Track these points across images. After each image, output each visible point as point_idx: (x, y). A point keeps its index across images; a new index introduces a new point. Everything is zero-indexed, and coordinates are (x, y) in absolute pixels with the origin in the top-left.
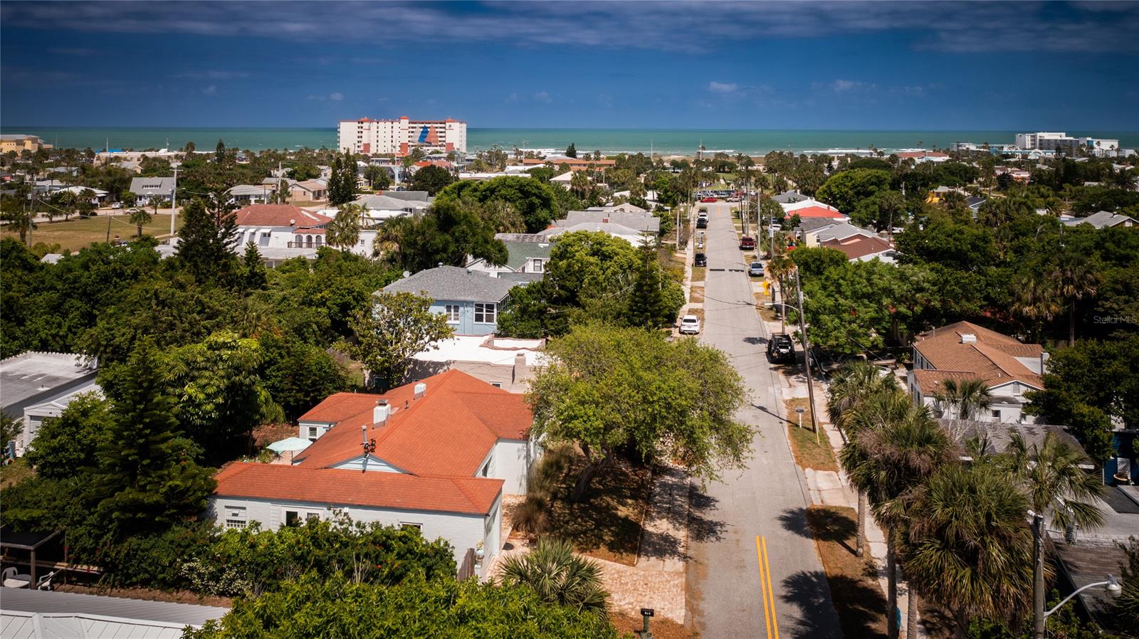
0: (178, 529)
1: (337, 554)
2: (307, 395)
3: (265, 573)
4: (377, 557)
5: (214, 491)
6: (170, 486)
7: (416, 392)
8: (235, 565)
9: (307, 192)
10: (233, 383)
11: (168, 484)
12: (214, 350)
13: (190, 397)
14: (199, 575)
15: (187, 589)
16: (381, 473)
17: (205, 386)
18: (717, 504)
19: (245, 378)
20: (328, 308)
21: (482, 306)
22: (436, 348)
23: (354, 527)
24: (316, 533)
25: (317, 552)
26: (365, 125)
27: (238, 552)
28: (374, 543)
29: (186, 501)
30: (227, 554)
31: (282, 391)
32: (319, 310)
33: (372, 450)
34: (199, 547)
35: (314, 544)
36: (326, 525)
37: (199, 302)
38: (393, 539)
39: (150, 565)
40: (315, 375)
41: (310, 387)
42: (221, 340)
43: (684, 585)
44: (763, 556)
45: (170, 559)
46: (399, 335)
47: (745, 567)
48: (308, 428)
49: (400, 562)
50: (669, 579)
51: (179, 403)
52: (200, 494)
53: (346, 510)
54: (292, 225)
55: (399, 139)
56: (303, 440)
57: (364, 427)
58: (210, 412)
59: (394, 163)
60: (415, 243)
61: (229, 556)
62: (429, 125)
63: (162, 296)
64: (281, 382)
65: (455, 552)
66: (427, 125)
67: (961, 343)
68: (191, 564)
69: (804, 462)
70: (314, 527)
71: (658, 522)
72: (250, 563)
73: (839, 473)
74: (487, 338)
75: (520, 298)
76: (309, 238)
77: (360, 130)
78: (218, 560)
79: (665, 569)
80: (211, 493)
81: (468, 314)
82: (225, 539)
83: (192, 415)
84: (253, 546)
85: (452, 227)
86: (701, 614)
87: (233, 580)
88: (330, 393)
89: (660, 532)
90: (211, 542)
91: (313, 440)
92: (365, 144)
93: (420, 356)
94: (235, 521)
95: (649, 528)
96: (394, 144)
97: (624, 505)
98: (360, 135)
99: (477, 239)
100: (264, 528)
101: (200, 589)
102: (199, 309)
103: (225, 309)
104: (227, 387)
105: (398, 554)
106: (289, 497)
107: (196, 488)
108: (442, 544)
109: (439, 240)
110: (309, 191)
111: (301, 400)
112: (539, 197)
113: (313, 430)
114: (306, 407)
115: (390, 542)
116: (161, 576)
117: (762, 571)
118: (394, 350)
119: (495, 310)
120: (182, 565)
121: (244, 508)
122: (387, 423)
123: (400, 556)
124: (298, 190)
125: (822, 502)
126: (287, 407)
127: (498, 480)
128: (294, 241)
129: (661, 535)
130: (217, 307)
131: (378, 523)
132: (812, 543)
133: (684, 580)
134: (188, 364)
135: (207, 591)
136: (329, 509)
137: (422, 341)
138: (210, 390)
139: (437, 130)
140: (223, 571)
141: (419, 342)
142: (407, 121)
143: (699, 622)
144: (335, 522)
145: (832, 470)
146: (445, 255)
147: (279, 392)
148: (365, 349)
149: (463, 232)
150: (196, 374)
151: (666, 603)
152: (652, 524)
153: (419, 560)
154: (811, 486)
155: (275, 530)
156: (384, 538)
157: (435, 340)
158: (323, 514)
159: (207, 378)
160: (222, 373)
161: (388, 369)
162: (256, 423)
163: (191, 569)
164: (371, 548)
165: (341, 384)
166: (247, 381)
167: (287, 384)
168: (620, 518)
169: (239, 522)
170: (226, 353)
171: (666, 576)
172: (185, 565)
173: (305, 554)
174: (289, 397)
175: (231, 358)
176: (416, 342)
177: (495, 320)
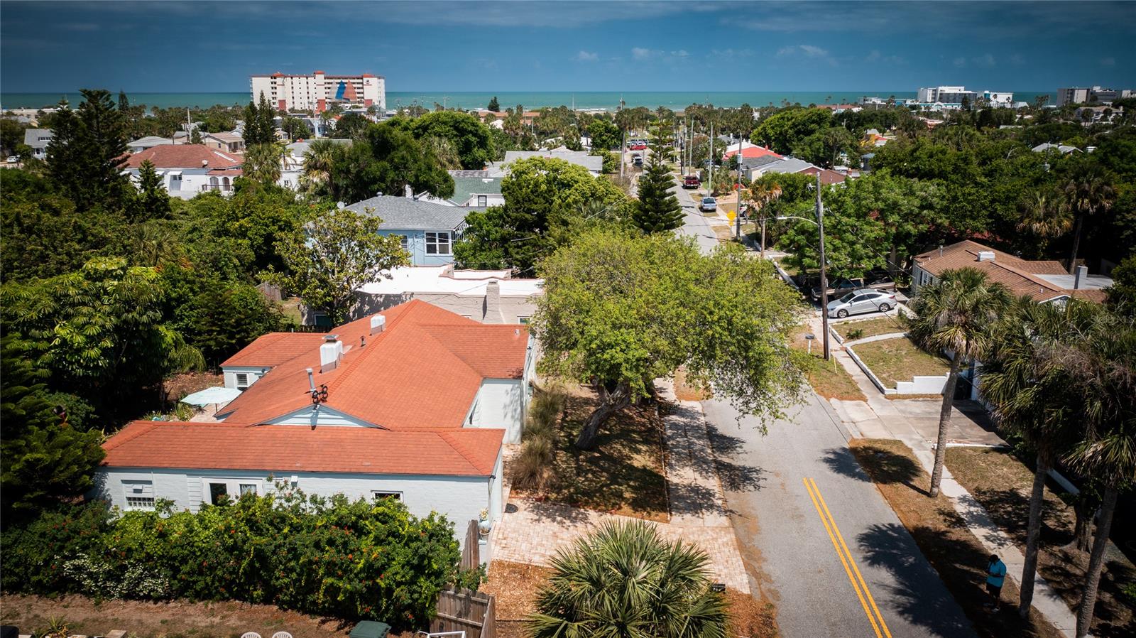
0: (50, 516)
1: (287, 541)
2: (231, 336)
3: (185, 568)
4: (345, 544)
5: (103, 461)
6: (27, 461)
7: (373, 326)
8: (140, 561)
9: (222, 145)
10: (125, 322)
11: (24, 458)
12: (95, 280)
13: (64, 341)
14: (91, 575)
15: (76, 592)
16: (338, 429)
17: (84, 325)
18: (744, 445)
19: (141, 315)
20: (250, 239)
21: (434, 235)
22: (389, 277)
23: (308, 504)
24: (254, 514)
25: (257, 539)
26: (279, 80)
27: (141, 545)
28: (339, 524)
29: (56, 479)
30: (126, 547)
31: (200, 333)
32: (239, 241)
33: (324, 400)
34: (84, 539)
35: (251, 529)
36: (267, 501)
37: (78, 228)
38: (367, 519)
39: (17, 565)
40: (240, 313)
41: (233, 327)
42: (102, 267)
43: (735, 543)
44: (820, 503)
45: (44, 556)
46: (343, 262)
47: (802, 516)
48: (235, 375)
49: (379, 549)
50: (715, 536)
51: (51, 348)
52: (75, 468)
53: (294, 478)
54: (204, 166)
55: (315, 96)
56: (229, 390)
57: (310, 370)
58: (94, 360)
59: (312, 117)
60: (348, 171)
61: (130, 550)
62: (346, 81)
63: (27, 222)
64: (196, 322)
65: (455, 529)
66: (344, 81)
67: (978, 260)
68: (77, 562)
69: (826, 392)
70: (249, 508)
71: (682, 472)
72: (161, 557)
73: (869, 402)
74: (445, 268)
75: (479, 224)
76: (226, 180)
77: (273, 85)
78: (115, 556)
79: (707, 525)
80: (98, 466)
81: (418, 246)
82: (122, 527)
83: (71, 363)
84: (163, 535)
85: (389, 153)
86: (768, 579)
87: (140, 579)
88: (260, 334)
89: (686, 482)
90: (101, 531)
91: (243, 389)
92: (280, 101)
93: (368, 288)
94: (139, 499)
95: (673, 479)
96: (310, 100)
97: (638, 452)
98: (274, 91)
99: (420, 165)
100: (178, 509)
101: (94, 592)
102: (79, 236)
103: (112, 236)
104: (117, 329)
105: (376, 538)
106: (212, 465)
107: (70, 460)
108: (437, 520)
109: (375, 167)
110: (224, 143)
111: (224, 343)
112: (475, 135)
113: (242, 378)
114: (232, 351)
115: (362, 522)
116: (35, 578)
117: (824, 520)
118: (338, 279)
119: (450, 240)
120: (63, 563)
121: (150, 482)
122: (338, 364)
123: (378, 541)
124: (210, 141)
125: (862, 435)
126: (207, 353)
127: (497, 430)
128: (209, 183)
129: (690, 485)
130: (102, 234)
131: (342, 496)
132: (872, 486)
133: (733, 536)
134: (57, 299)
135: (106, 594)
136: (270, 480)
137: (372, 270)
138: (92, 331)
139: (354, 86)
140: (123, 568)
141: (367, 270)
142: (323, 76)
143: (769, 590)
144: (280, 498)
145: (859, 399)
146: (383, 185)
147: (196, 335)
148: (299, 281)
149: (403, 158)
150: (70, 311)
151: (721, 567)
152: (674, 473)
153: (406, 544)
154: (843, 418)
155: (195, 510)
156: (354, 518)
157: (388, 267)
158: (262, 487)
159: (84, 315)
160: (108, 309)
161: (330, 304)
162: (166, 371)
163: (78, 569)
164: (336, 533)
165: (273, 324)
166: (145, 319)
167: (203, 325)
168: (636, 469)
169: (144, 499)
170: (110, 284)
171: (710, 532)
172: (67, 563)
173: (240, 543)
174: (209, 340)
175: (117, 290)
176: (363, 271)
177: (450, 250)
